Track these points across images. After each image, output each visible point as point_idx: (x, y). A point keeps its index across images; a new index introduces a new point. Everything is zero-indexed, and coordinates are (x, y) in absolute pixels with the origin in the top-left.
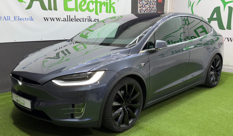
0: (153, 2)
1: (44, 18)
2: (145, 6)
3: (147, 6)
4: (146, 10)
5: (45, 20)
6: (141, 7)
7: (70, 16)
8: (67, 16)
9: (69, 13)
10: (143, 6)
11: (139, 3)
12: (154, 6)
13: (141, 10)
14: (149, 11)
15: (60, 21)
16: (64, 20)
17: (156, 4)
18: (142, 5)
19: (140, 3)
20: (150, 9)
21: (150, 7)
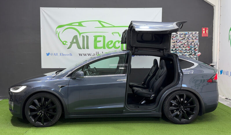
0: (192, 37)
1: (79, 54)
2: (180, 41)
3: (184, 41)
4: (182, 45)
5: (80, 55)
6: (174, 42)
7: (98, 52)
8: (96, 52)
9: (97, 50)
10: (178, 42)
11: (172, 39)
12: (195, 40)
13: (175, 45)
14: (187, 45)
15: (90, 55)
16: (93, 55)
17: (197, 38)
18: (175, 40)
19: (174, 39)
20: (188, 44)
21: (188, 42)
